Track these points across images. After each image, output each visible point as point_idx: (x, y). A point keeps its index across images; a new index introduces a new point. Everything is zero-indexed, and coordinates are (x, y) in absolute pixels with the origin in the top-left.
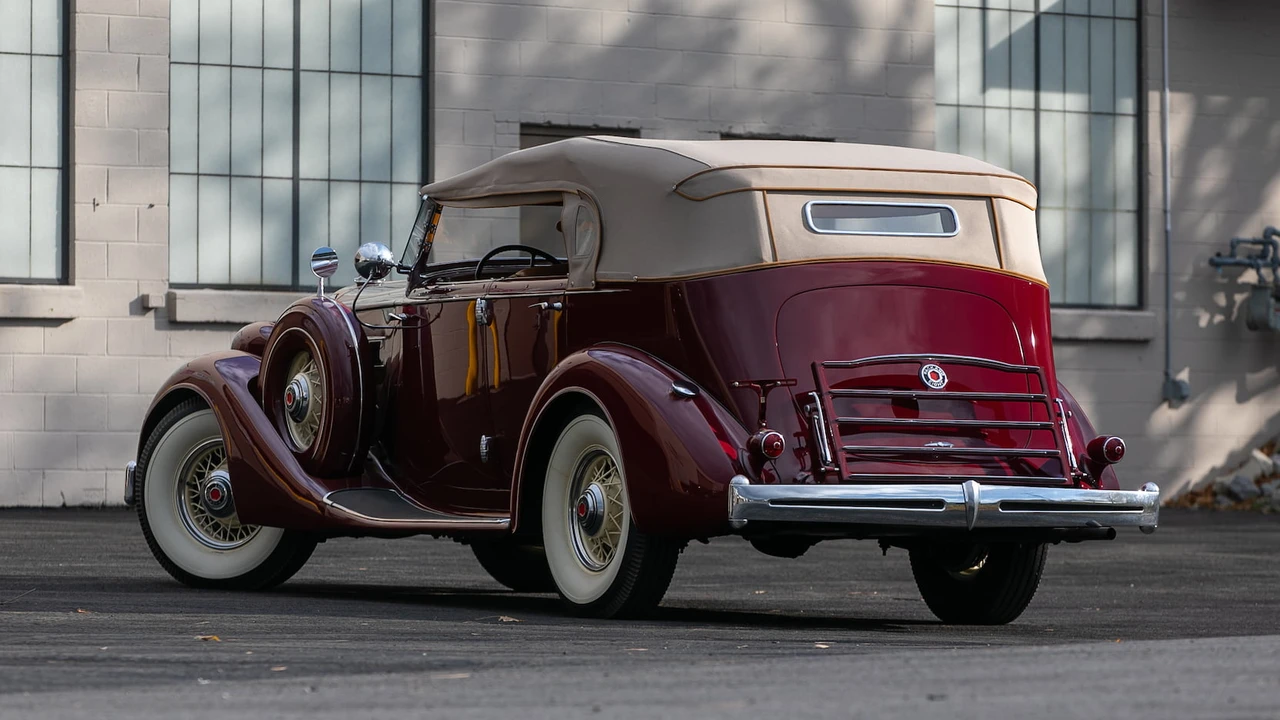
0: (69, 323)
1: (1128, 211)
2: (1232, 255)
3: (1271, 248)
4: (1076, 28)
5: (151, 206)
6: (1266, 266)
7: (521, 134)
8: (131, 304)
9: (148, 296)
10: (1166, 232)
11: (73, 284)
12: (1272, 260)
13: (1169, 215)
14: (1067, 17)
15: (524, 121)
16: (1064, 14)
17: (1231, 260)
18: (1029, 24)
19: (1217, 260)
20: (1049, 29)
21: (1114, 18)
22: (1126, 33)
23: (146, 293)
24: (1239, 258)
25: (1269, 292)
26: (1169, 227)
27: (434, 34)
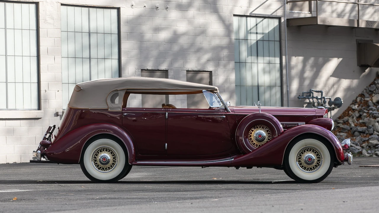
0: (40, 119)
1: (279, 86)
2: (303, 96)
3: (312, 94)
4: (266, 43)
5: (58, 91)
6: (311, 98)
7: (141, 72)
8: (54, 114)
9: (58, 112)
10: (288, 91)
11: (41, 110)
12: (312, 97)
13: (288, 87)
14: (264, 41)
15: (142, 69)
16: (263, 40)
17: (303, 97)
18: (255, 42)
19: (300, 97)
20: (260, 44)
21: (274, 41)
22: (277, 44)
23: (58, 111)
24: (304, 96)
25: (312, 104)
26: (288, 90)
27: (121, 49)
